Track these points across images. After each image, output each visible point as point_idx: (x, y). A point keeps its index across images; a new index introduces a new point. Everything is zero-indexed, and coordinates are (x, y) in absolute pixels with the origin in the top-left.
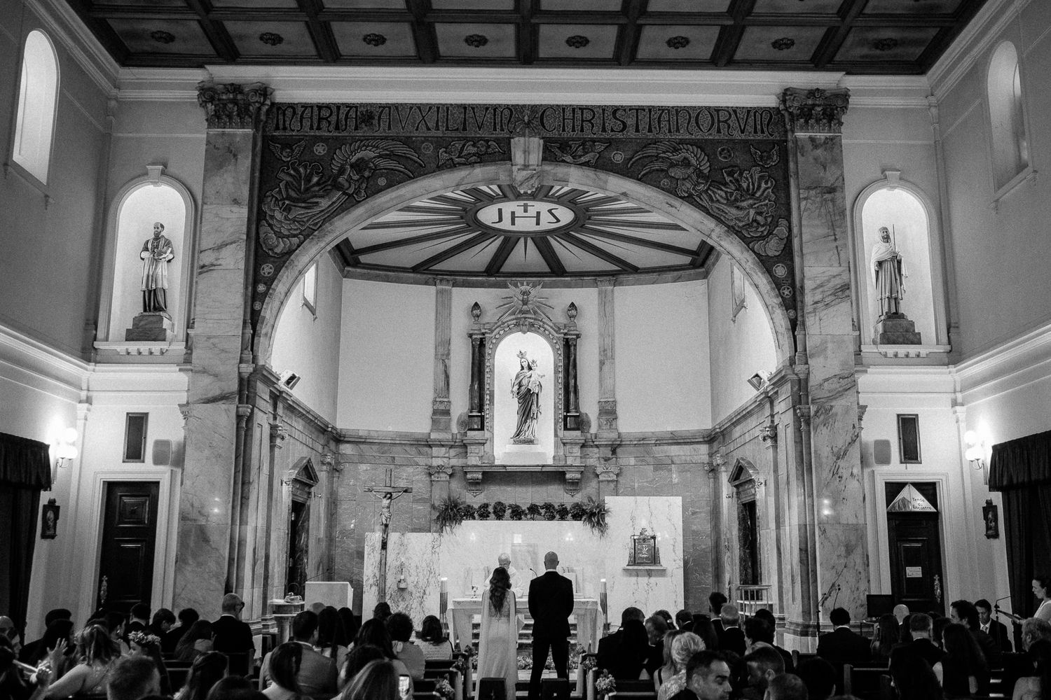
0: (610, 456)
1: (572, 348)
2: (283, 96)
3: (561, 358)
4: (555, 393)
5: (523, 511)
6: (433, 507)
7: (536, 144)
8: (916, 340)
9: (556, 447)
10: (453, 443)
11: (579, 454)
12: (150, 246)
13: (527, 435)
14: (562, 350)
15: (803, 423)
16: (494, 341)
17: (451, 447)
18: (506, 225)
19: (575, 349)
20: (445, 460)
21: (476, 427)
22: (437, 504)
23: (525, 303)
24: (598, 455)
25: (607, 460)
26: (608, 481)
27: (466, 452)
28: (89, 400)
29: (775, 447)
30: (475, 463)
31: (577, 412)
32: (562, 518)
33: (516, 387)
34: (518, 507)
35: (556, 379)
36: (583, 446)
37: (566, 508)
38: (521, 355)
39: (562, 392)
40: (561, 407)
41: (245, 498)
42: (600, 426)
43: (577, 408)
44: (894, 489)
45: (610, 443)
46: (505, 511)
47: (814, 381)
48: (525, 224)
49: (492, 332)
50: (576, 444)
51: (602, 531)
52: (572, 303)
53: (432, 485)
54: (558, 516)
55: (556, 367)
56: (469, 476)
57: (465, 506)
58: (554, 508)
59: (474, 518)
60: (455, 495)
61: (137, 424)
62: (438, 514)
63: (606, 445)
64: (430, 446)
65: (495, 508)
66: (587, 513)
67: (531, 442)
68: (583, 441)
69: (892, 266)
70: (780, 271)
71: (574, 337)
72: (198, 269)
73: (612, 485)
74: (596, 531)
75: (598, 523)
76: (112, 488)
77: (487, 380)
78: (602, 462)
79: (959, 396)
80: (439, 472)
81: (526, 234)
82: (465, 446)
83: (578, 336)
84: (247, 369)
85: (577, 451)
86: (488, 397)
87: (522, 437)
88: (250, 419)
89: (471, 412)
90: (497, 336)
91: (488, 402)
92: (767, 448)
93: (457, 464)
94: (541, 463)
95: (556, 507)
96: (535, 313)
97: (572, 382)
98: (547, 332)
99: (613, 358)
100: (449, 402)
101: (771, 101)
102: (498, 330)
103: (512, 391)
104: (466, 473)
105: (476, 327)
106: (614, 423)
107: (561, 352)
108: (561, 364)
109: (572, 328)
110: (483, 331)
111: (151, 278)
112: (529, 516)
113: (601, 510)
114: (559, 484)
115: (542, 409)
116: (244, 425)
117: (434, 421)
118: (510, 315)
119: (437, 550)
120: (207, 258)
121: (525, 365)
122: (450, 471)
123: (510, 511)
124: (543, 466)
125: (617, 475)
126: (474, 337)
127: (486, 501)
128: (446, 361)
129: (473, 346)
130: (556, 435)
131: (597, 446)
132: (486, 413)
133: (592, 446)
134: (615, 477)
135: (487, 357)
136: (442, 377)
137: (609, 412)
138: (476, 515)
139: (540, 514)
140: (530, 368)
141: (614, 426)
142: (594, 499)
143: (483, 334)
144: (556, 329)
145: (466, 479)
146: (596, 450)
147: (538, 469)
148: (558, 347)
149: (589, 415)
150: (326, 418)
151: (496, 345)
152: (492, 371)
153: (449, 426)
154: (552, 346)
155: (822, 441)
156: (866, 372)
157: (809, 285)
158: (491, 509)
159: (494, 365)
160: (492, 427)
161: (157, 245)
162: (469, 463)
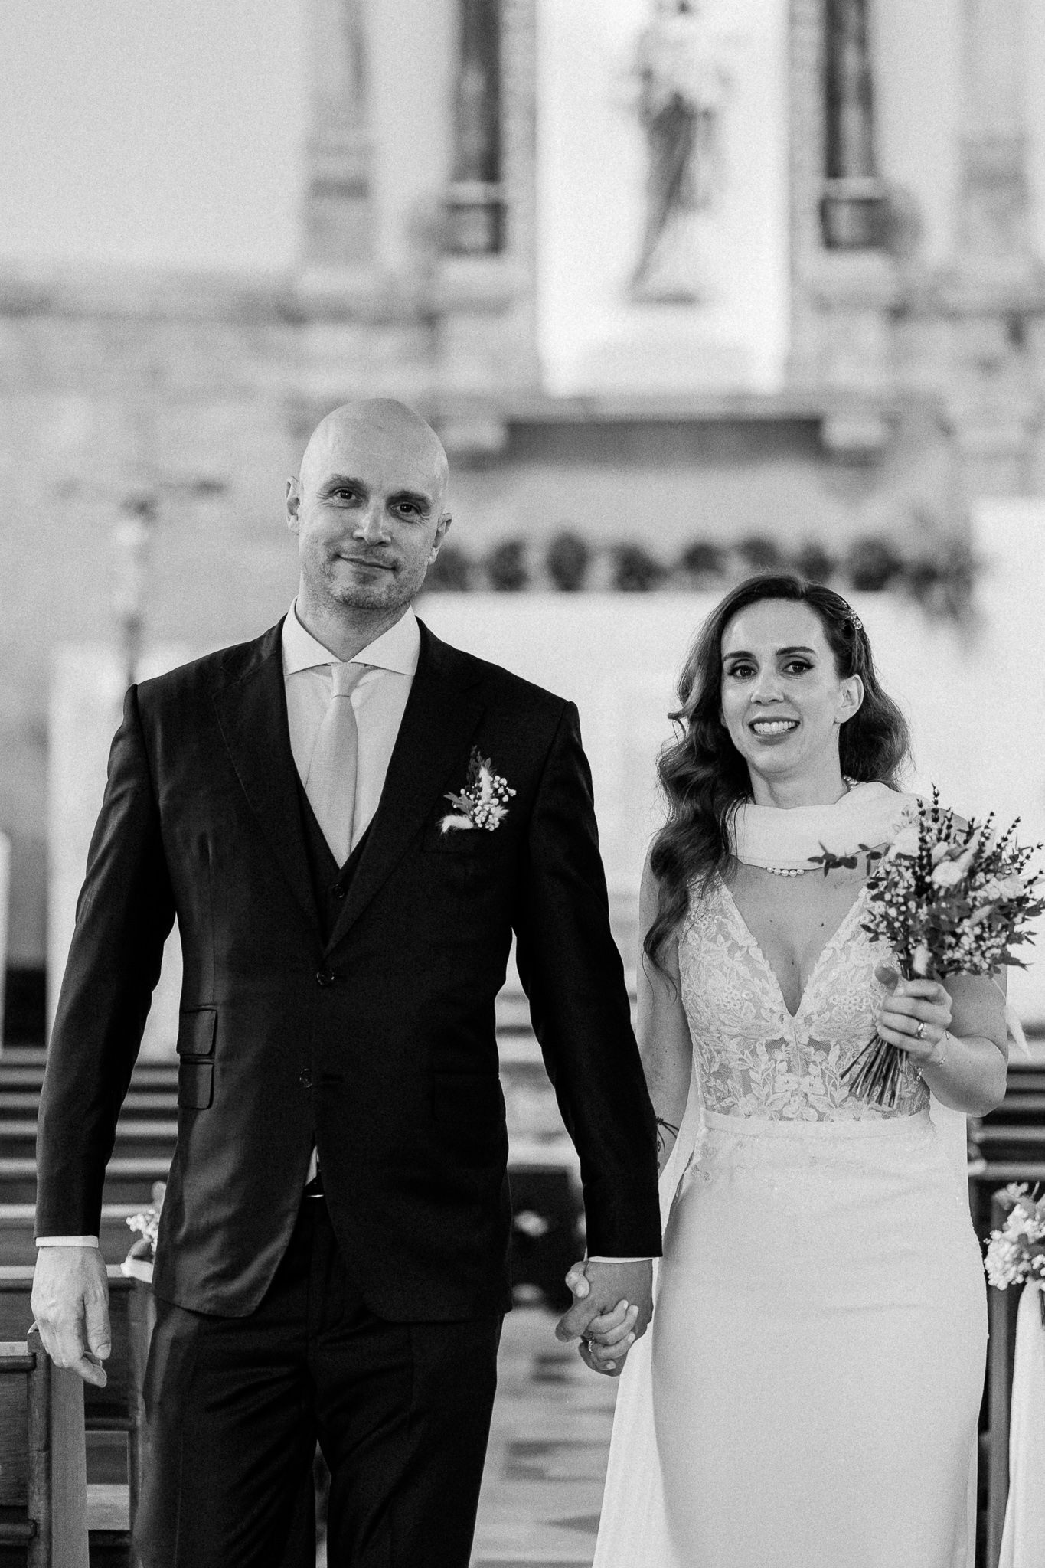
4: (786, 108)
10: (383, 308)
13: (671, 272)
17: (378, 321)
21: (473, 243)
26: (993, 450)
27: (439, 342)
31: (870, 182)
39: (815, 100)
43: (870, 166)
45: (1001, 300)
46: (588, 564)
50: (869, 305)
63: (986, 311)
64: (296, 320)
66: (906, 572)
68: (895, 295)
73: (1010, 465)
78: (970, 373)
85: (871, 332)
86: (517, 123)
87: (655, 282)
89: (454, 187)
94: (730, 382)
97: (850, 60)
100: (368, 146)
114: (800, 465)
132: (512, 190)
141: (1016, 232)
146: (947, 329)
147: (720, 408)
153: (371, 240)
158: (534, 557)
160: (535, 245)
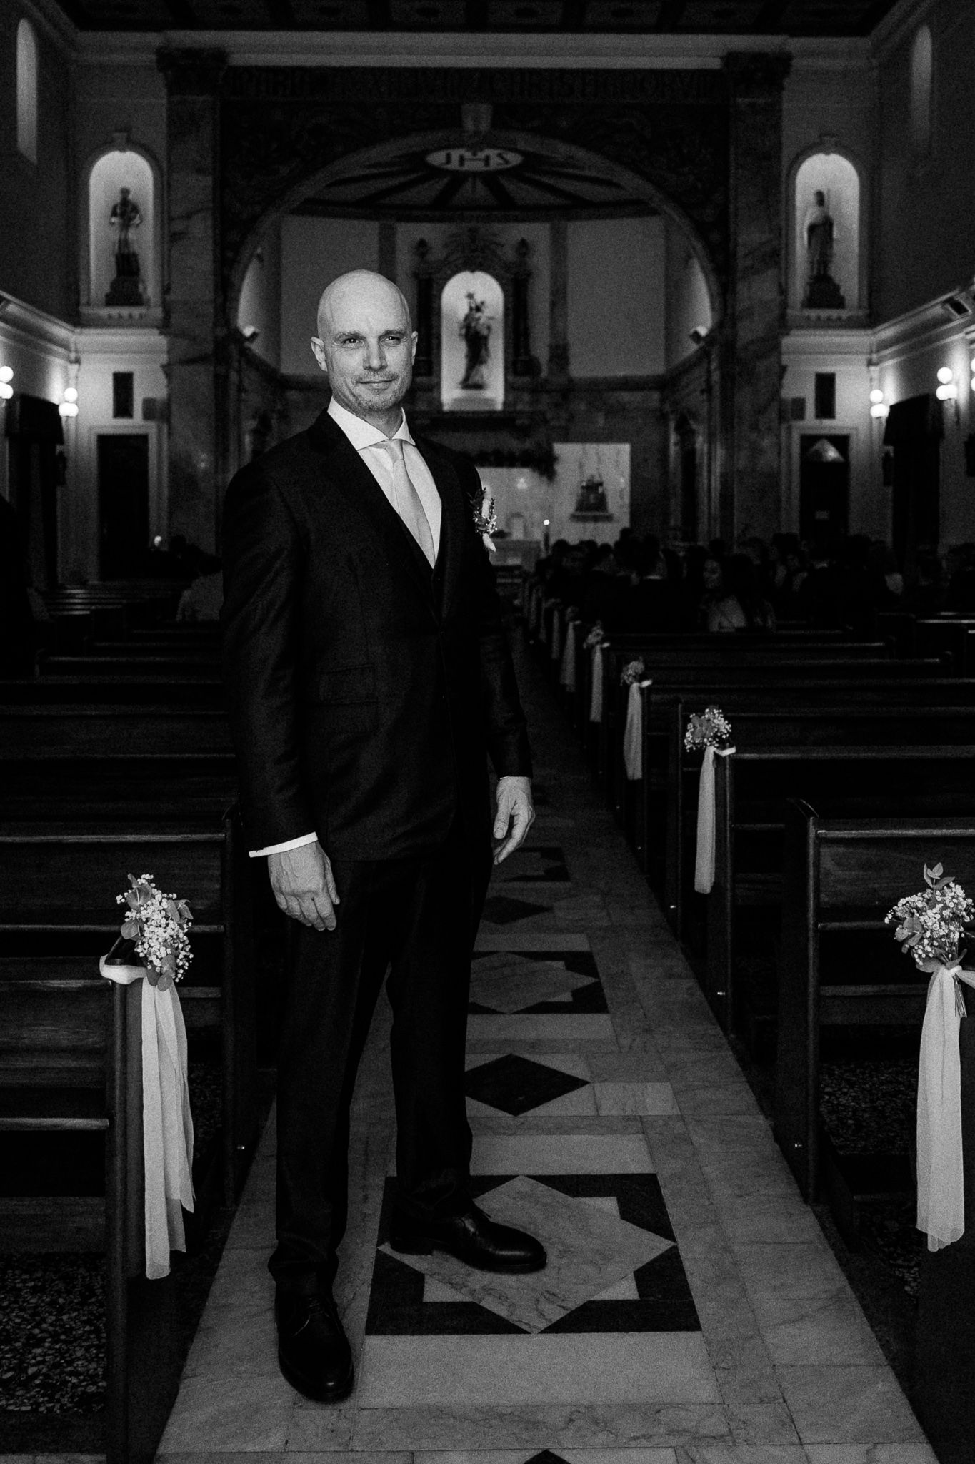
0: (560, 401)
1: (522, 289)
2: (237, 60)
3: (510, 299)
4: (504, 336)
7: (485, 111)
8: (839, 303)
9: (506, 392)
11: (528, 400)
12: (118, 211)
13: (474, 379)
14: (511, 291)
15: (729, 381)
16: (441, 281)
18: (454, 165)
19: (525, 290)
23: (473, 240)
24: (547, 401)
25: (557, 405)
28: (77, 361)
29: (709, 400)
30: (423, 409)
31: (527, 356)
32: (511, 465)
33: (464, 330)
36: (533, 391)
37: (514, 454)
38: (470, 296)
40: (510, 350)
41: (226, 450)
42: (550, 369)
43: (527, 351)
44: (809, 441)
47: (739, 344)
48: (473, 165)
49: (439, 271)
52: (523, 240)
54: (507, 463)
55: (505, 307)
56: (417, 422)
58: (502, 454)
61: (123, 384)
66: (535, 460)
67: (479, 387)
69: (822, 230)
70: (715, 237)
71: (525, 276)
72: (170, 236)
74: (544, 479)
75: (547, 470)
76: (105, 441)
77: (434, 323)
79: (875, 357)
81: (475, 175)
83: (529, 275)
84: (221, 332)
85: (526, 397)
86: (436, 340)
87: (470, 382)
88: (226, 377)
90: (444, 276)
91: (435, 347)
92: (703, 401)
94: (489, 409)
95: (505, 454)
96: (483, 251)
97: (522, 325)
98: (496, 272)
99: (565, 298)
101: (715, 64)
102: (445, 269)
103: (460, 333)
105: (422, 266)
106: (565, 367)
107: (510, 293)
108: (510, 304)
109: (522, 267)
110: (429, 270)
111: (124, 243)
113: (549, 457)
114: (509, 431)
115: (491, 353)
116: (220, 383)
118: (458, 253)
120: (178, 226)
121: (473, 306)
124: (492, 412)
125: (567, 421)
126: (420, 276)
129: (419, 287)
130: (505, 380)
131: (547, 391)
132: (435, 358)
133: (542, 391)
134: (564, 423)
135: (435, 298)
137: (560, 354)
139: (489, 460)
140: (478, 310)
141: (565, 370)
142: (542, 446)
143: (431, 273)
144: (507, 268)
147: (487, 415)
148: (506, 287)
149: (540, 359)
150: (273, 363)
151: (443, 285)
152: (439, 313)
154: (500, 286)
155: (744, 400)
156: (788, 334)
157: (741, 251)
159: (440, 306)
160: (440, 372)
161: (125, 209)
162: (417, 409)
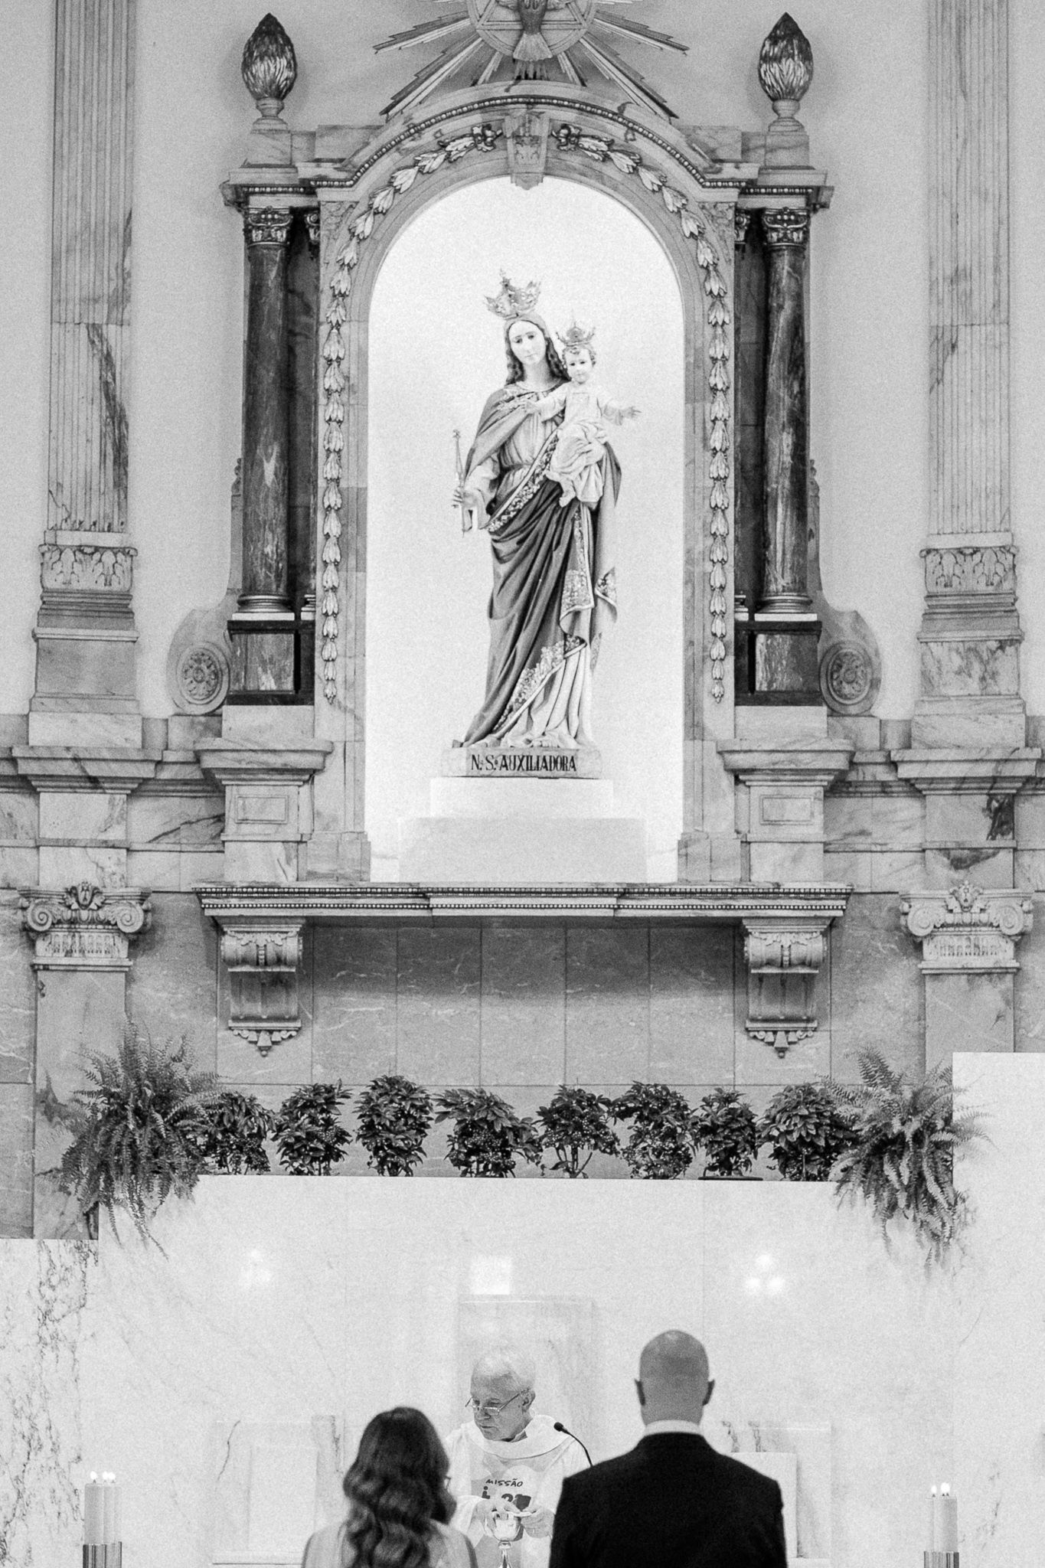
0: (980, 838)
1: (783, 265)
3: (725, 315)
4: (691, 505)
5: (517, 1131)
6: (48, 1106)
9: (696, 790)
10: (147, 771)
11: (815, 830)
13: (544, 726)
14: (728, 271)
16: (365, 226)
17: (139, 789)
19: (799, 271)
20: (109, 859)
21: (268, 683)
22: (63, 1091)
23: (530, 17)
24: (914, 839)
25: (963, 860)
26: (974, 975)
27: (220, 818)
30: (266, 877)
31: (806, 605)
32: (726, 1166)
33: (485, 473)
34: (491, 1103)
35: (699, 430)
36: (839, 787)
37: (746, 1114)
38: (512, 301)
39: (726, 497)
40: (725, 577)
42: (927, 681)
43: (805, 585)
45: (985, 770)
46: (421, 1128)
49: (356, 174)
50: (804, 774)
51: (935, 1236)
52: (786, 19)
53: (40, 990)
54: (702, 1157)
55: (697, 364)
56: (232, 944)
57: (213, 1097)
58: (681, 1110)
59: (260, 1165)
60: (159, 1041)
62: (69, 1140)
63: (961, 785)
64: (26, 785)
65: (370, 1110)
66: (856, 1141)
67: (561, 764)
68: (839, 762)
71: (797, 203)
73: (991, 995)
74: (904, 1233)
75: (917, 1190)
77: (327, 437)
78: (940, 868)
80: (72, 922)
82: (211, 785)
83: (815, 199)
85: (804, 812)
86: (333, 526)
87: (514, 741)
89: (244, 604)
90: (382, 201)
91: (331, 553)
93: (168, 882)
94: (613, 879)
95: (696, 1108)
96: (586, 74)
97: (781, 445)
98: (648, 178)
99: (1002, 311)
100: (127, 552)
102: (386, 163)
103: (462, 497)
104: (217, 926)
105: (266, 150)
106: (1004, 663)
107: (724, 282)
108: (725, 348)
109: (783, 158)
110: (307, 171)
112: (549, 1156)
113: (929, 1127)
114: (712, 988)
115: (619, 590)
117: (44, 651)
118: (451, 83)
119: (63, 1327)
121: (532, 354)
122: (132, 918)
123: (450, 1126)
124: (625, 893)
125: (1021, 941)
126: (257, 203)
127: (321, 1076)
128: (111, 331)
129: (254, 256)
130: (694, 728)
131: (913, 789)
132: (324, 610)
133: (885, 789)
134: (1005, 955)
135: (328, 311)
136: (91, 417)
137: (977, 608)
138: (270, 1147)
139: (610, 1146)
140: (558, 374)
141: (1005, 684)
142: (894, 1067)
143: (308, 188)
144: (701, 163)
145: (219, 963)
146: (905, 808)
147: (600, 908)
148: (705, 257)
149: (874, 621)
151: (375, 247)
152: (353, 389)
153: (131, 675)
154: (674, 252)
158: (348, 1117)
159: (363, 355)
160: (355, 685)
162: (237, 876)
